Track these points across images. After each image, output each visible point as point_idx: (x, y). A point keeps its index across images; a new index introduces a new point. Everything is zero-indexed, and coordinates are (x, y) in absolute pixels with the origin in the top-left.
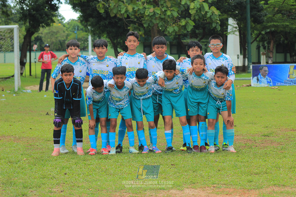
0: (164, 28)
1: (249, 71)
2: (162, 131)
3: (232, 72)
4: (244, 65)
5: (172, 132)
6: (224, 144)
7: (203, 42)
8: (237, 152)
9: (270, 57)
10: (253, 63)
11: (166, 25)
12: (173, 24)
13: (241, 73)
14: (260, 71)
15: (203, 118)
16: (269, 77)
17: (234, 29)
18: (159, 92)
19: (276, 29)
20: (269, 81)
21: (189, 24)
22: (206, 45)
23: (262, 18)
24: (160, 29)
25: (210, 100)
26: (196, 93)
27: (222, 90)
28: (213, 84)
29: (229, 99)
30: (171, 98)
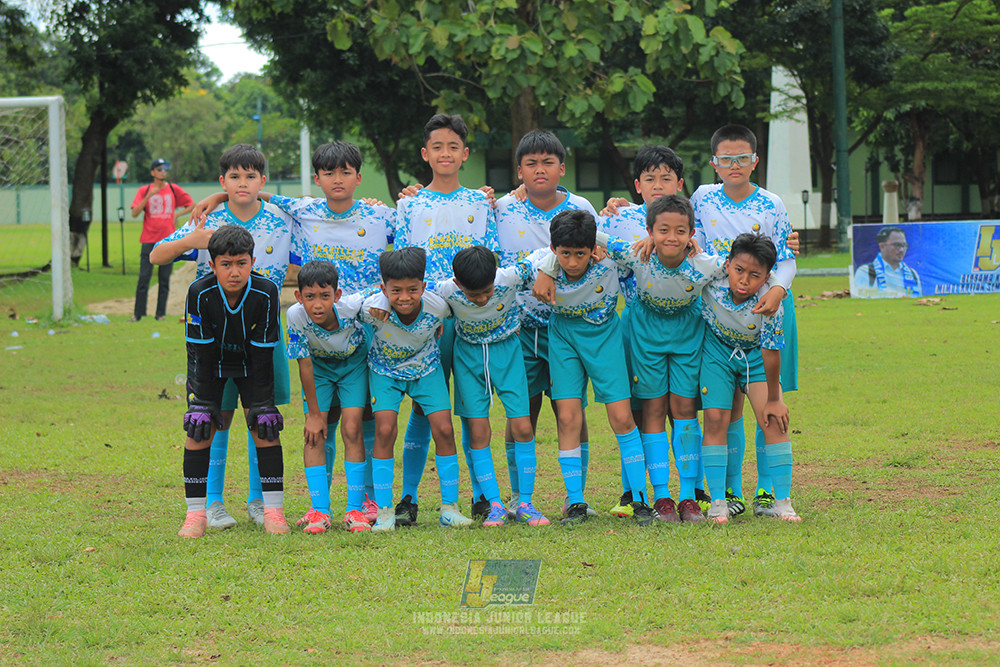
0: (556, 103)
1: (842, 245)
2: (550, 452)
3: (788, 251)
4: (825, 227)
5: (584, 454)
6: (761, 493)
7: (687, 148)
8: (805, 520)
9: (913, 199)
10: (857, 219)
11: (562, 92)
12: (585, 88)
13: (814, 254)
14: (880, 244)
15: (687, 406)
16: (910, 265)
17: (792, 104)
18: (541, 319)
19: (931, 102)
20: (912, 279)
21: (639, 87)
22: (696, 159)
23: (884, 66)
24: (543, 104)
25: (709, 346)
26: (658, 323)
27: (748, 312)
28: (720, 294)
29: (772, 344)
30: (579, 339)
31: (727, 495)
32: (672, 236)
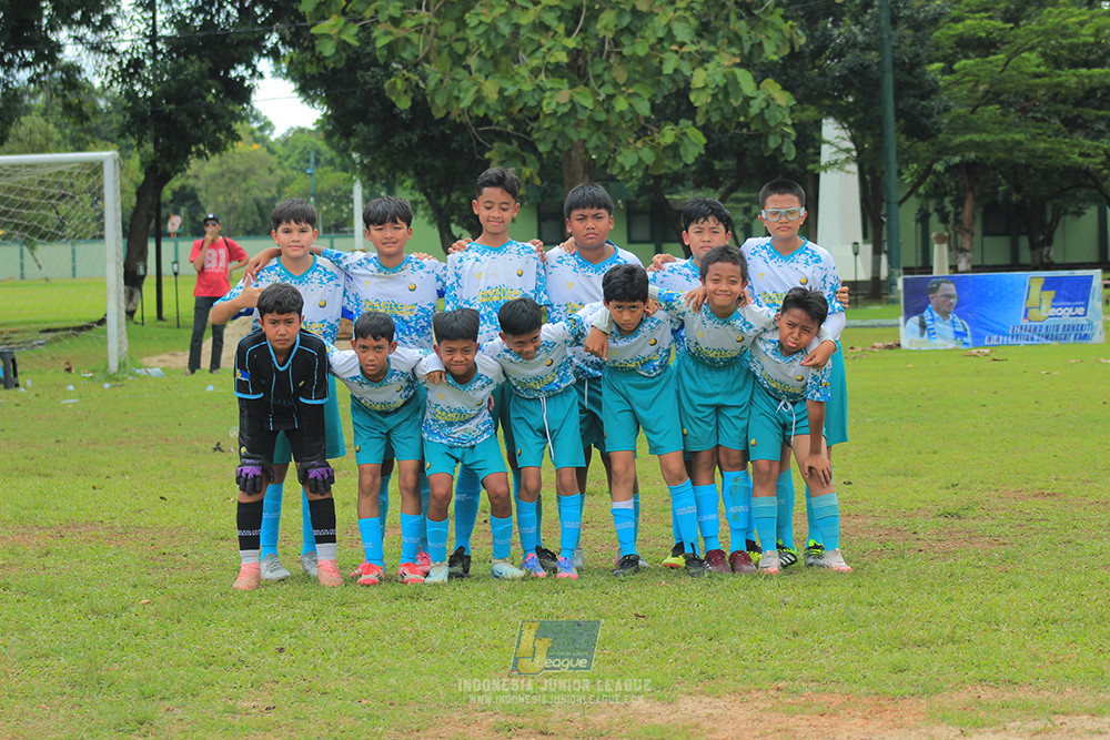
0: (607, 156)
1: (892, 297)
2: (601, 503)
3: (837, 305)
4: (876, 278)
5: (636, 505)
6: (811, 544)
7: (738, 200)
8: (856, 571)
9: (963, 250)
10: (908, 271)
11: (612, 146)
12: (635, 142)
13: (864, 305)
15: (736, 458)
16: (960, 316)
17: (843, 156)
18: (590, 370)
19: (981, 155)
20: (962, 330)
21: (690, 139)
22: (747, 211)
23: (933, 120)
24: (594, 157)
25: (757, 399)
26: (708, 375)
27: (797, 364)
28: (770, 346)
29: (818, 395)
30: (633, 392)
31: (778, 546)
32: (723, 286)
